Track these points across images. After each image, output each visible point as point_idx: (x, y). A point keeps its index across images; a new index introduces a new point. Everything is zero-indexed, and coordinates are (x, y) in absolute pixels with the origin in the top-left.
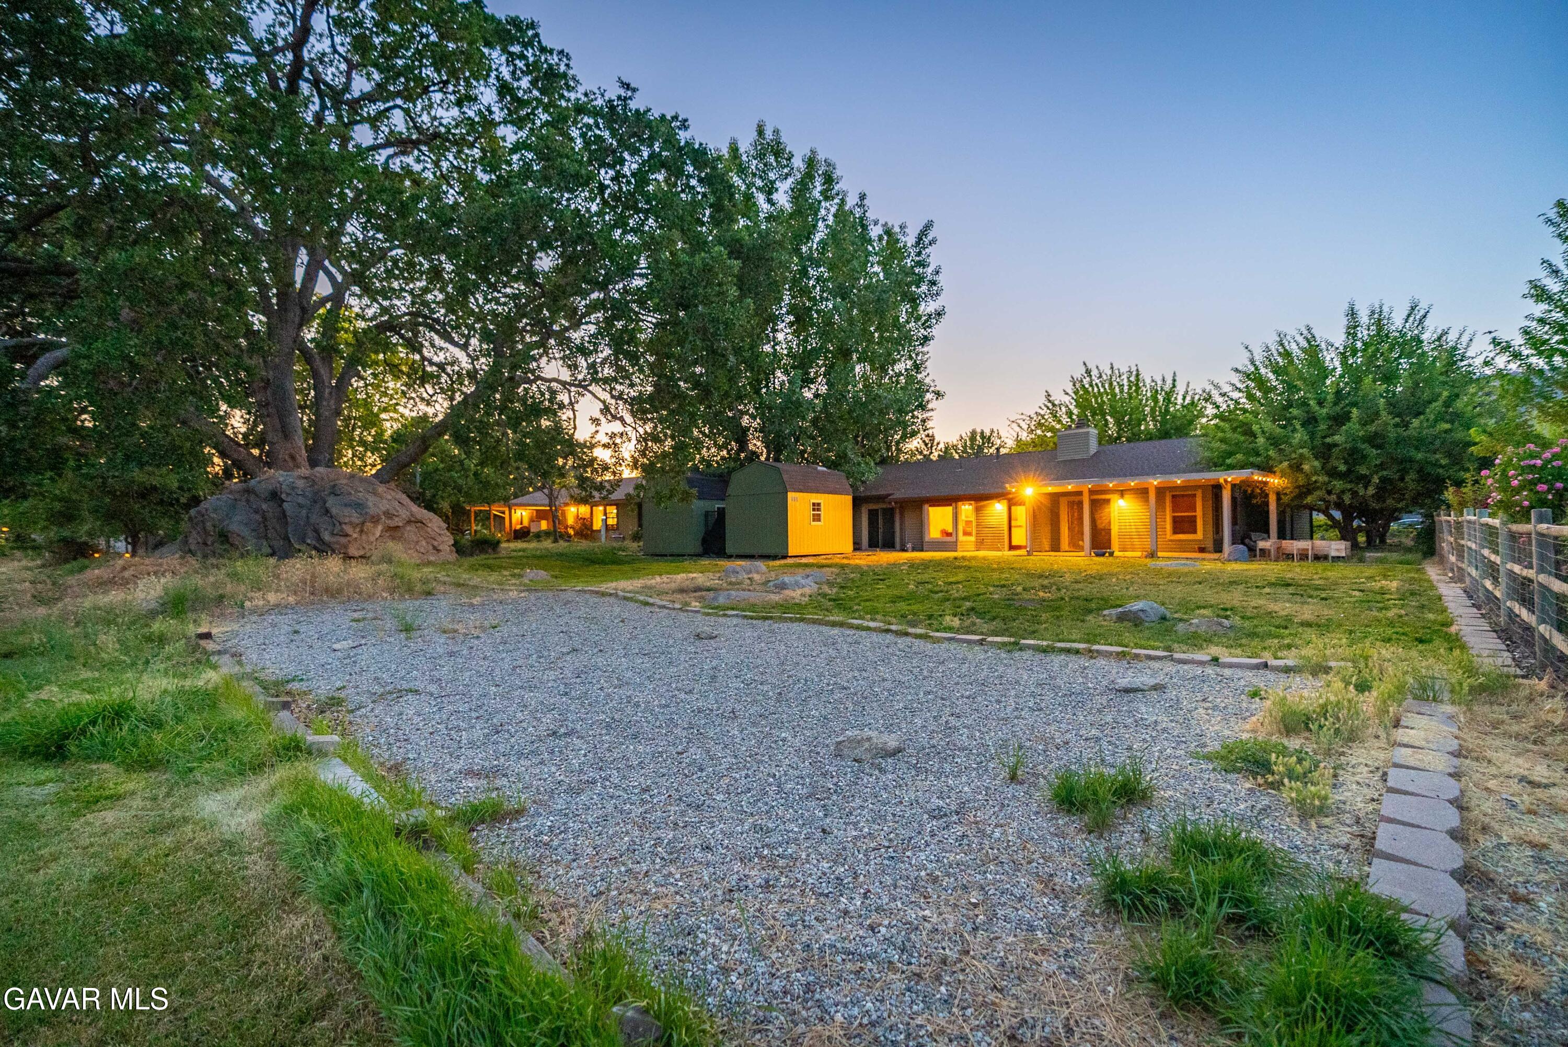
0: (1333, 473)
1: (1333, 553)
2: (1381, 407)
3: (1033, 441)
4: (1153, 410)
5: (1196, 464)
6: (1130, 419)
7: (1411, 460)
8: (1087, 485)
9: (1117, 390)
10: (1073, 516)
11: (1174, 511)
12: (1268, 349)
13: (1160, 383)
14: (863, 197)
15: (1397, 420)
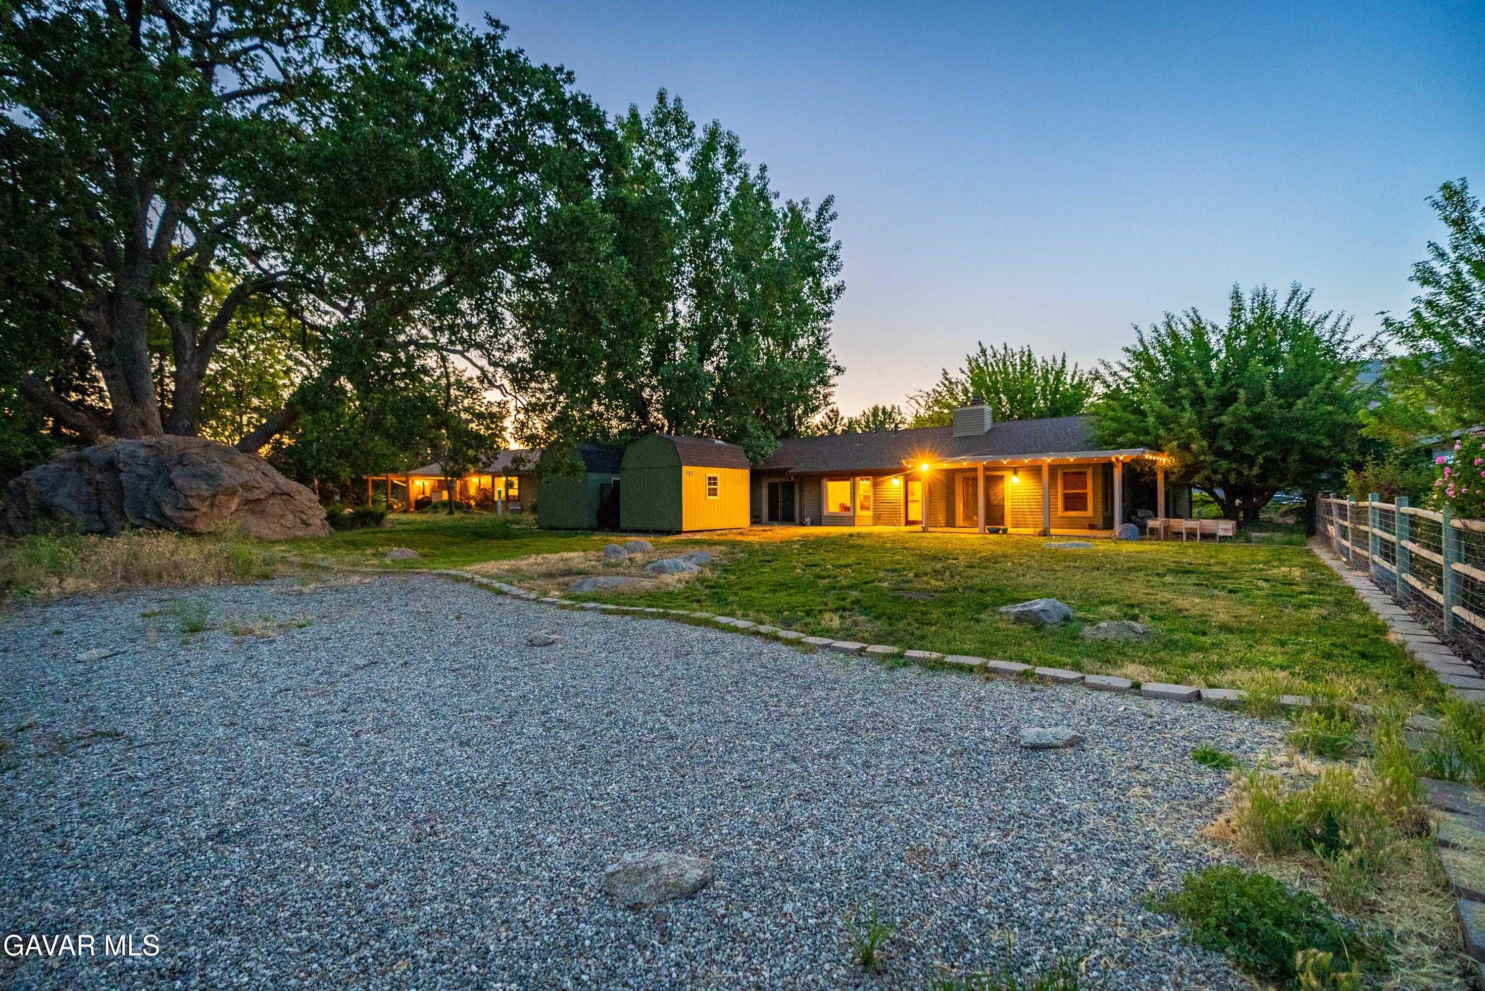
0: (1220, 453)
1: (1221, 533)
2: (1268, 388)
3: (930, 417)
4: (1044, 389)
5: (1087, 441)
6: (1023, 398)
7: (1293, 441)
8: (982, 462)
9: (1010, 369)
10: (967, 492)
11: (1065, 488)
12: (1156, 330)
13: (1050, 363)
14: (763, 169)
15: (1281, 401)
